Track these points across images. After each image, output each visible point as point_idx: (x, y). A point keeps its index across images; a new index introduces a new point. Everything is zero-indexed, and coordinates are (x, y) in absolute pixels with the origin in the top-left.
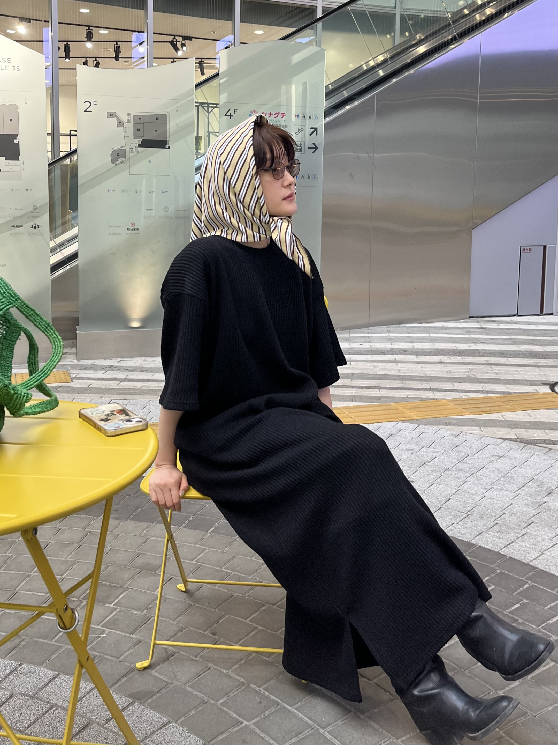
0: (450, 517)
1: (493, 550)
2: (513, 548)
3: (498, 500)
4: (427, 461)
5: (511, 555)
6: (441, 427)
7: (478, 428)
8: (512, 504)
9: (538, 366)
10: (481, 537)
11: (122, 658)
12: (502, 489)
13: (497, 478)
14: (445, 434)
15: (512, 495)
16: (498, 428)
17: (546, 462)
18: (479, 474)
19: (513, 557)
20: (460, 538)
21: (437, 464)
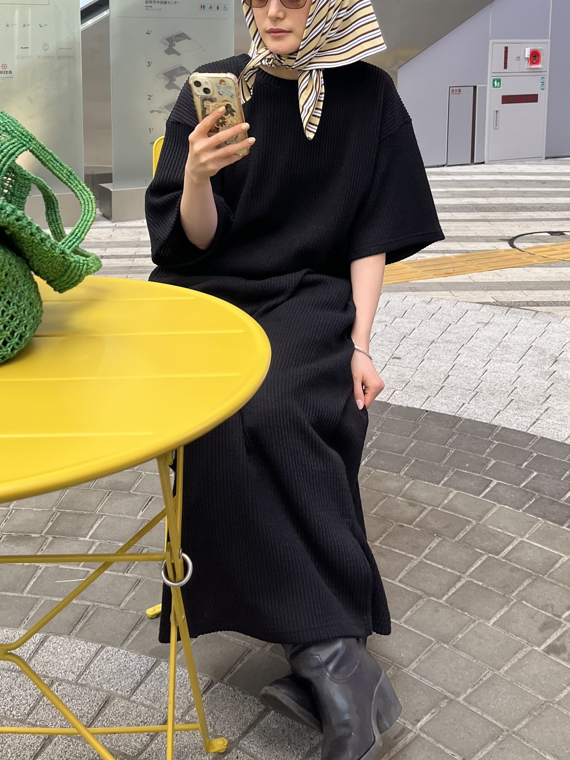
0: (457, 397)
1: (519, 431)
2: (541, 426)
3: (503, 373)
4: (407, 333)
5: (542, 435)
6: (407, 293)
7: (448, 293)
8: (519, 376)
9: (488, 221)
10: (501, 416)
11: (123, 605)
12: (502, 360)
13: (493, 348)
14: (414, 301)
15: (516, 366)
16: (471, 292)
17: (538, 326)
18: (470, 344)
19: (544, 436)
20: (479, 420)
21: (419, 336)
